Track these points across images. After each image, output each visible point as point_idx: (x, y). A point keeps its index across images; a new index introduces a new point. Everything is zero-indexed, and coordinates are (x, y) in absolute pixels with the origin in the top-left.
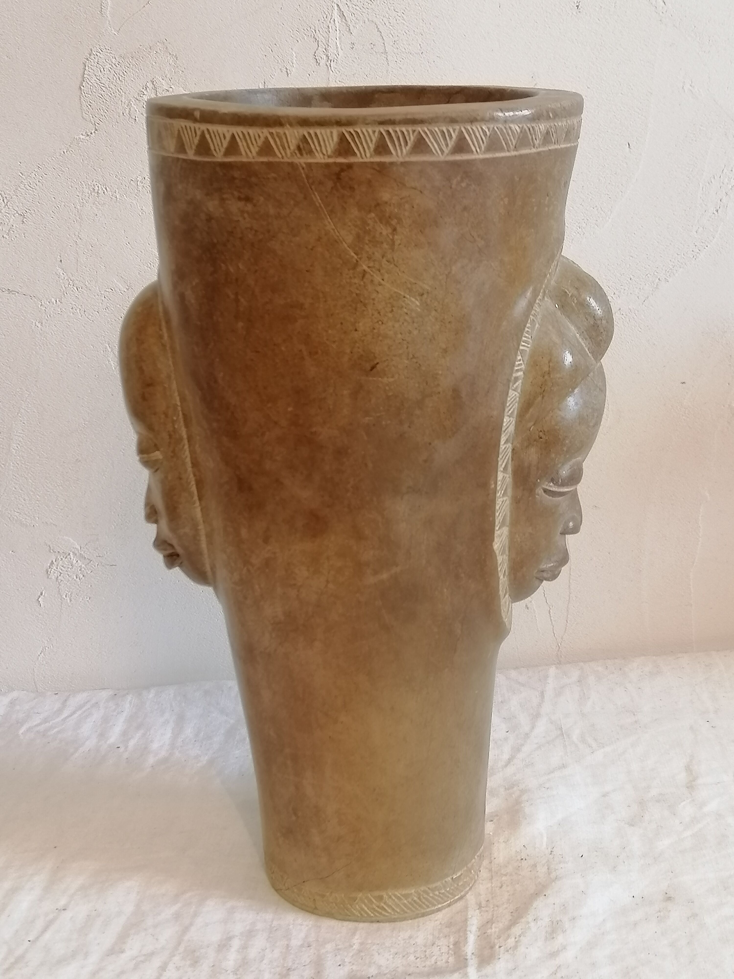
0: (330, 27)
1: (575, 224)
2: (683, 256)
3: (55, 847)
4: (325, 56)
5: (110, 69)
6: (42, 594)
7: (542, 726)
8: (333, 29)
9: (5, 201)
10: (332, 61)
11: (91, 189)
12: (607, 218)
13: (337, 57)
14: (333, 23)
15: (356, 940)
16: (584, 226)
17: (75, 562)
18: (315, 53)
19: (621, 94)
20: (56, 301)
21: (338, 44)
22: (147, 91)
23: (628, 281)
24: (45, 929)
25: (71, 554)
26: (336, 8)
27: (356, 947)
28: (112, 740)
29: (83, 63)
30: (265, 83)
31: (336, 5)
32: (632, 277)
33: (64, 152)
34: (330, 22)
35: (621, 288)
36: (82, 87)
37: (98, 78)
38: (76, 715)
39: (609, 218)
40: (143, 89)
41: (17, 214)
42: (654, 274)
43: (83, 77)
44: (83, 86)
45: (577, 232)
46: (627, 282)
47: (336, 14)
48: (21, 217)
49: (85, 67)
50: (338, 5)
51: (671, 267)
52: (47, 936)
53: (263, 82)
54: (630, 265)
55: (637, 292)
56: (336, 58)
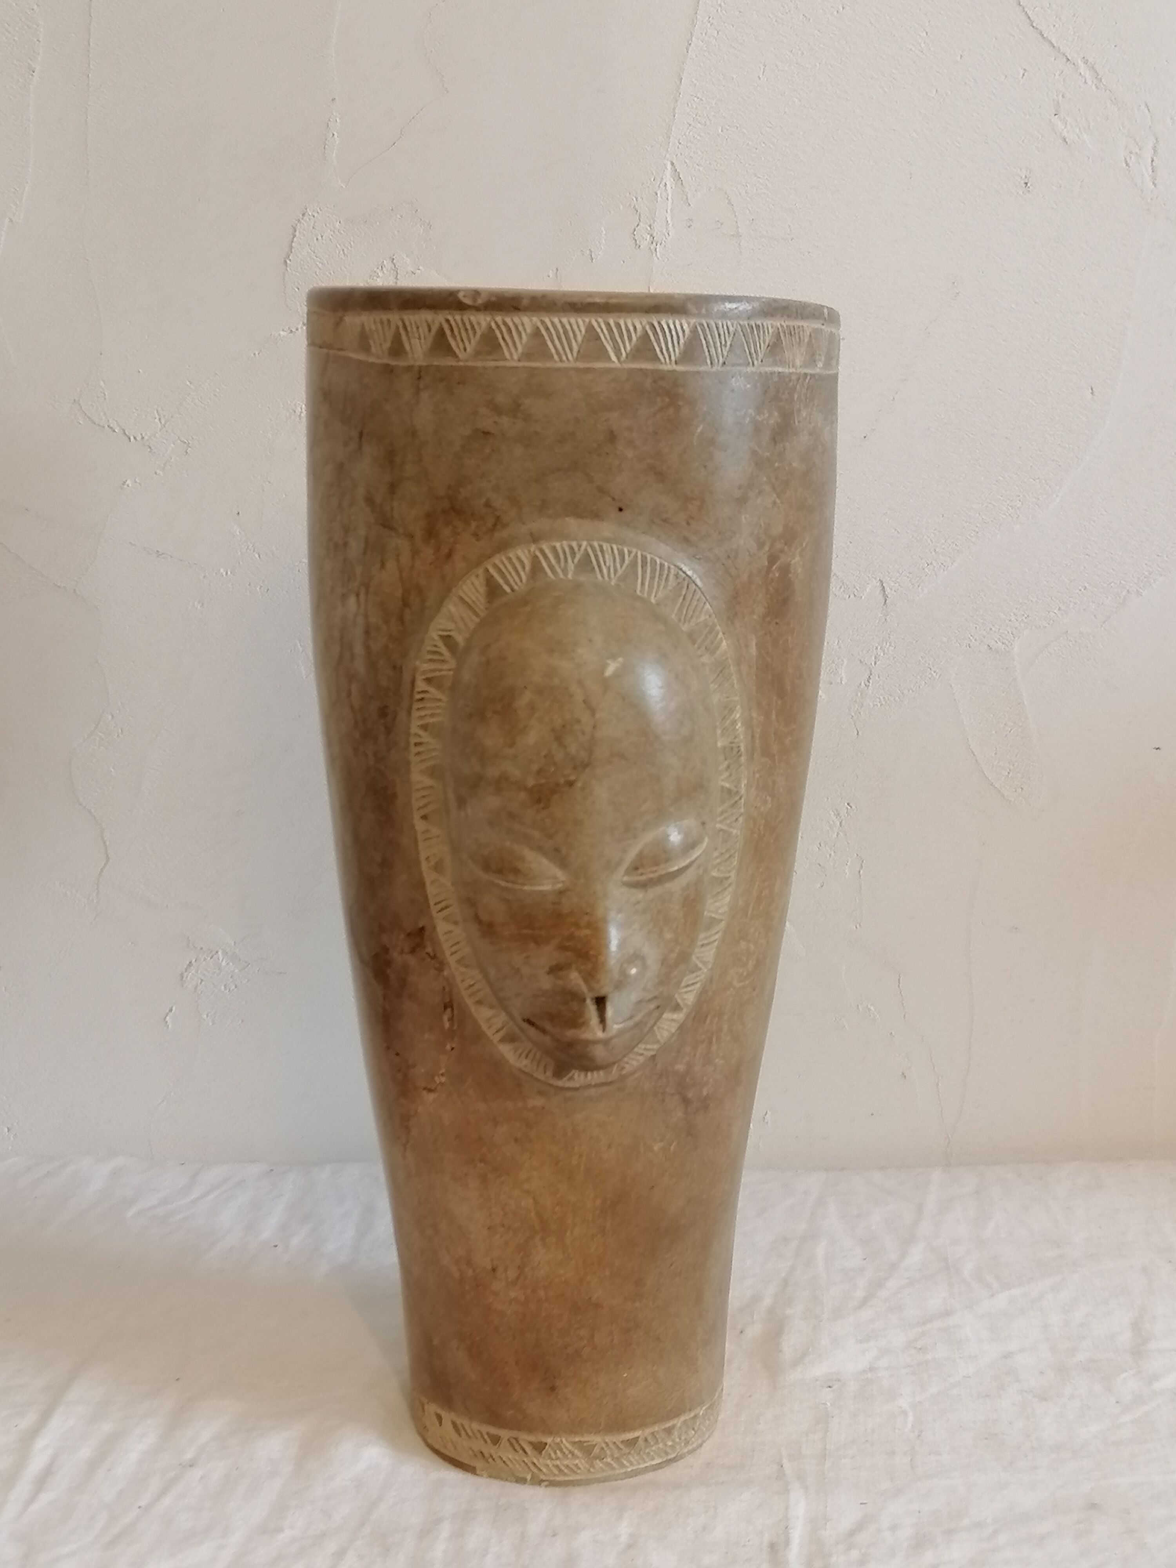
0: (659, 195)
1: (1006, 502)
2: (1165, 558)
3: (178, 1380)
4: (649, 236)
5: (331, 237)
6: (171, 1010)
7: (916, 1255)
8: (663, 196)
9: (163, 421)
10: (659, 244)
11: (291, 411)
12: (1054, 496)
13: (666, 239)
14: (664, 188)
15: (624, 1530)
16: (1018, 506)
17: (224, 963)
18: (635, 230)
19: (1084, 313)
20: (227, 573)
21: (669, 219)
22: (383, 273)
23: (1080, 590)
24: (163, 1492)
25: (220, 953)
26: (669, 166)
27: (624, 1539)
28: (265, 1235)
29: (292, 226)
30: (557, 270)
31: (669, 163)
32: (1087, 585)
33: (255, 354)
34: (659, 187)
35: (1070, 601)
36: (288, 262)
37: (313, 249)
38: (211, 1197)
39: (1057, 496)
40: (378, 268)
41: (179, 441)
42: (1120, 583)
43: (291, 247)
44: (290, 260)
45: (1007, 514)
46: (1080, 593)
47: (668, 176)
48: (186, 445)
49: (295, 231)
50: (672, 164)
51: (1146, 573)
52: (167, 1501)
53: (555, 270)
54: (1085, 567)
55: (1093, 607)
56: (664, 239)
